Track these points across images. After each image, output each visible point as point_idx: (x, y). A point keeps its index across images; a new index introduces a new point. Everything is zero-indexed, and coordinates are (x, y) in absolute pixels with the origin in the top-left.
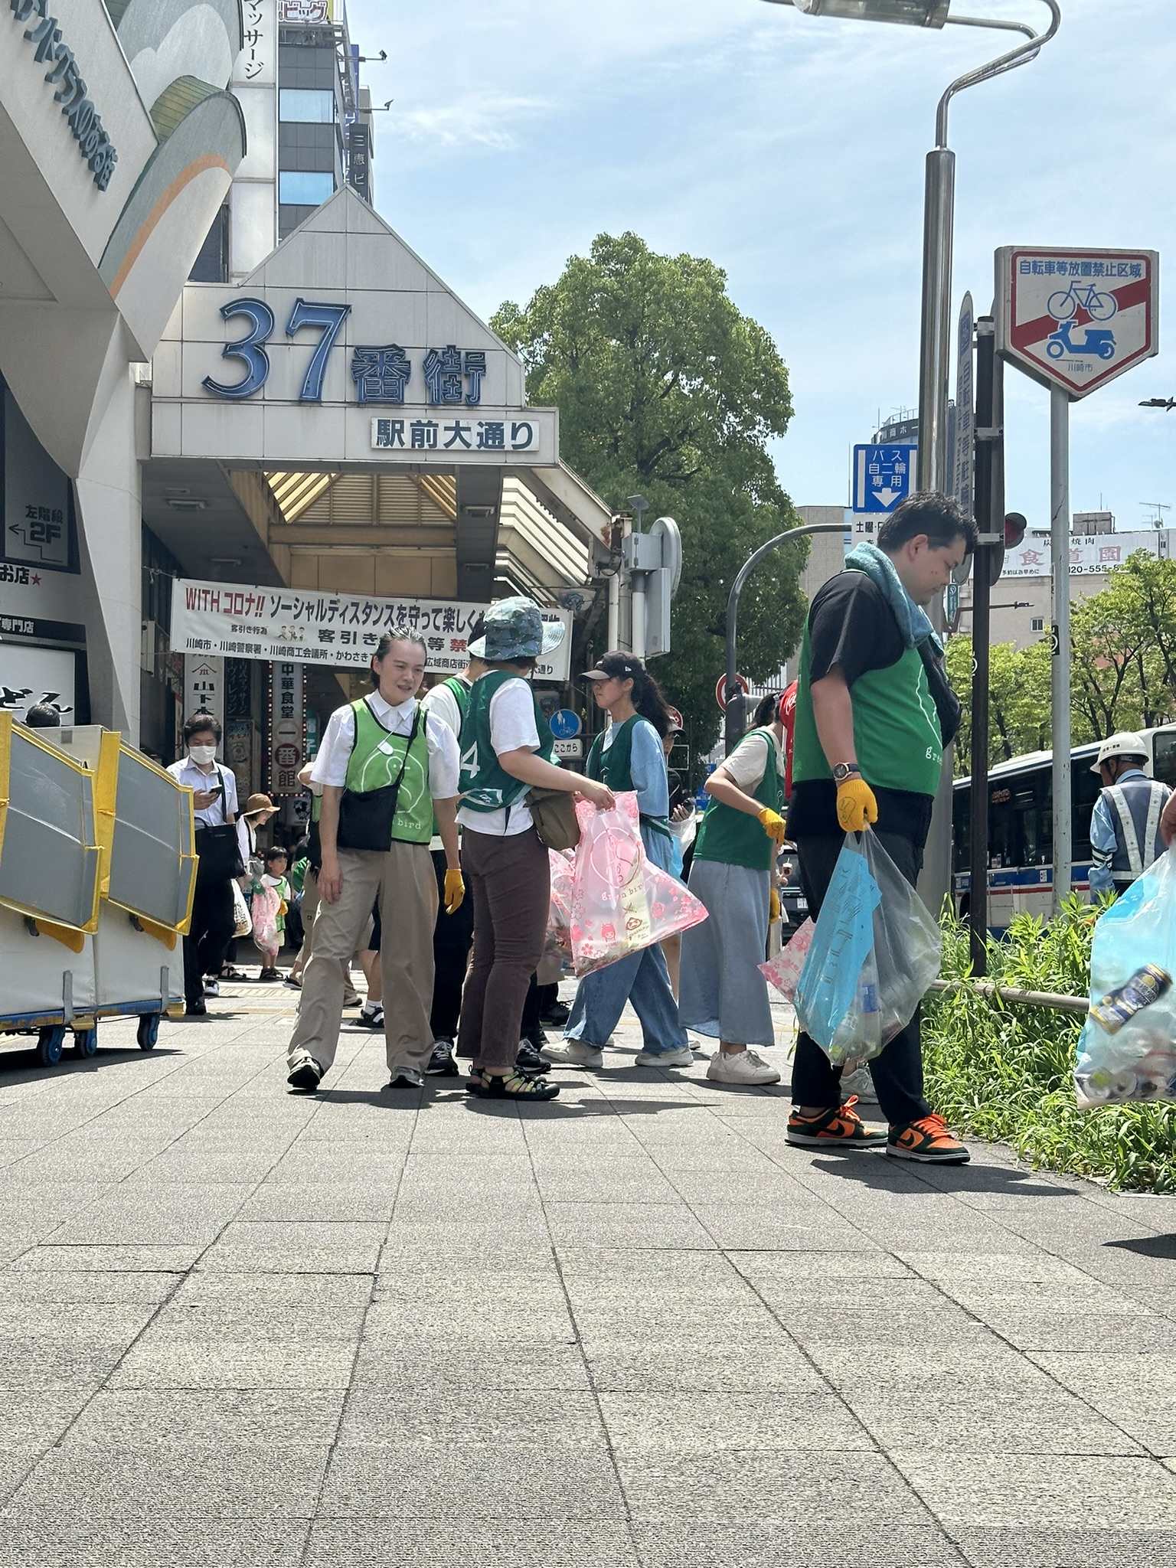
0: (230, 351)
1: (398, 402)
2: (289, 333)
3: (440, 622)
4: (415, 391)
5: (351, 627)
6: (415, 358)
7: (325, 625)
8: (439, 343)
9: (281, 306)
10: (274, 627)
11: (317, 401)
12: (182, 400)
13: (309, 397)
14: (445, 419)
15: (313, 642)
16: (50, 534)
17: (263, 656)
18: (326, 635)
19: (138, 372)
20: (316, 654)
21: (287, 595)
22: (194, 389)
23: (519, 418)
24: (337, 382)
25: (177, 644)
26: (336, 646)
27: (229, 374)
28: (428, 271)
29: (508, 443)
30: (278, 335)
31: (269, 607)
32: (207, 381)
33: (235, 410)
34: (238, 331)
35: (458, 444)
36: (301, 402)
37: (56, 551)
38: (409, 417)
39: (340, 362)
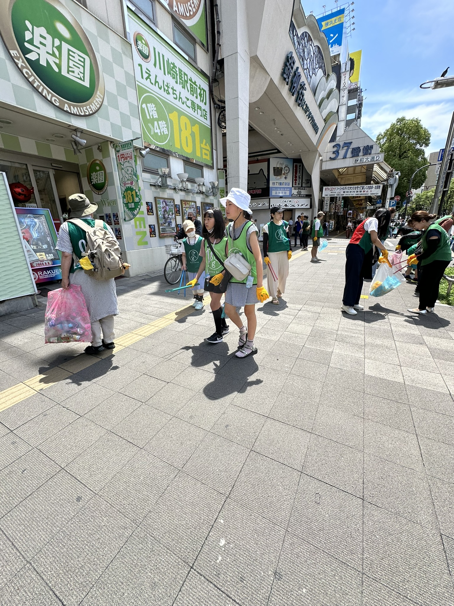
0: (334, 153)
1: (358, 156)
2: (343, 148)
3: (362, 188)
4: (361, 154)
5: (348, 190)
6: (361, 148)
7: (344, 191)
8: (366, 145)
9: (341, 144)
10: (337, 191)
11: (346, 158)
12: (326, 161)
13: (345, 157)
14: (365, 157)
15: (342, 193)
16: (308, 182)
17: (335, 196)
18: (344, 192)
19: (321, 158)
20: (343, 195)
21: (339, 187)
22: (328, 159)
23: (377, 155)
24: (349, 154)
25: (323, 196)
26: (346, 193)
27: (333, 156)
28: (365, 134)
29: (375, 159)
30: (341, 149)
31: (336, 189)
32: (330, 158)
33: (334, 161)
34: (335, 149)
35: (367, 161)
36: (343, 158)
37: (309, 185)
38: (359, 158)
39: (350, 150)
